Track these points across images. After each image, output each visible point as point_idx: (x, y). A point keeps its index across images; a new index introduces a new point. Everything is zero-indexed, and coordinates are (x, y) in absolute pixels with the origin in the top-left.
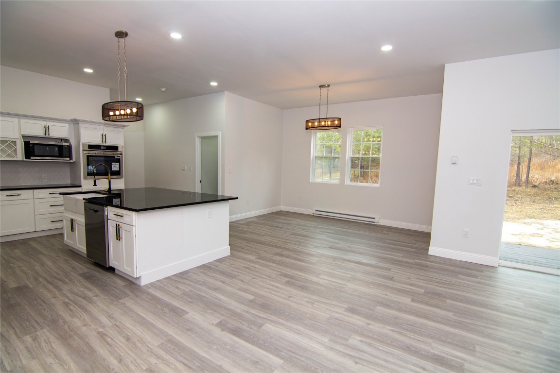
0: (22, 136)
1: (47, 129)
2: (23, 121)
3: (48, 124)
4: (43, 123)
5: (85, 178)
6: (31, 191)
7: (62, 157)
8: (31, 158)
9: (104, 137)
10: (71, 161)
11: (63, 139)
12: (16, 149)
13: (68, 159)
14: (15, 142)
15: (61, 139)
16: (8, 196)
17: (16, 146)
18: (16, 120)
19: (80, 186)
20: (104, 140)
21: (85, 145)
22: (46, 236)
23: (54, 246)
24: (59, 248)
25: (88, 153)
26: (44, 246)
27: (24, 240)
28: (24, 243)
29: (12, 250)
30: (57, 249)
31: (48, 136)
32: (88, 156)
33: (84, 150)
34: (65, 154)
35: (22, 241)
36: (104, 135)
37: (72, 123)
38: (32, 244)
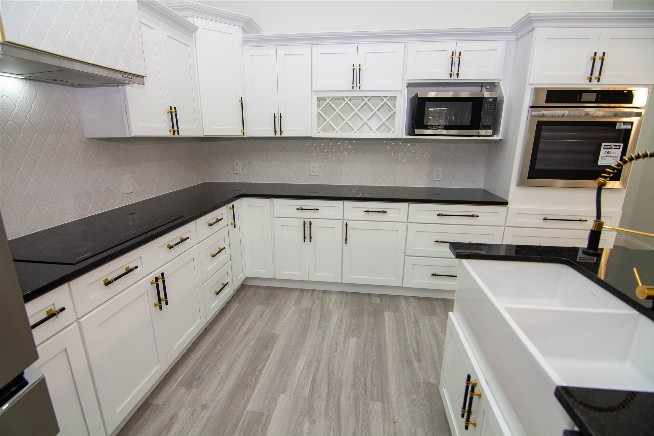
0: (407, 84)
3: (462, 46)
4: (449, 47)
5: (521, 184)
6: (405, 205)
9: (598, 63)
10: (495, 138)
11: (486, 84)
12: (394, 113)
13: (490, 132)
14: (394, 99)
15: (482, 85)
17: (395, 108)
19: (505, 203)
20: (596, 74)
21: (537, 91)
22: (418, 298)
23: (420, 361)
24: (428, 384)
25: (543, 116)
26: (403, 348)
27: (381, 301)
28: (377, 314)
29: (347, 336)
30: (422, 386)
31: (454, 79)
32: (540, 125)
33: (532, 107)
34: (486, 120)
35: (377, 301)
36: (600, 55)
37: (514, 37)
38: (387, 325)
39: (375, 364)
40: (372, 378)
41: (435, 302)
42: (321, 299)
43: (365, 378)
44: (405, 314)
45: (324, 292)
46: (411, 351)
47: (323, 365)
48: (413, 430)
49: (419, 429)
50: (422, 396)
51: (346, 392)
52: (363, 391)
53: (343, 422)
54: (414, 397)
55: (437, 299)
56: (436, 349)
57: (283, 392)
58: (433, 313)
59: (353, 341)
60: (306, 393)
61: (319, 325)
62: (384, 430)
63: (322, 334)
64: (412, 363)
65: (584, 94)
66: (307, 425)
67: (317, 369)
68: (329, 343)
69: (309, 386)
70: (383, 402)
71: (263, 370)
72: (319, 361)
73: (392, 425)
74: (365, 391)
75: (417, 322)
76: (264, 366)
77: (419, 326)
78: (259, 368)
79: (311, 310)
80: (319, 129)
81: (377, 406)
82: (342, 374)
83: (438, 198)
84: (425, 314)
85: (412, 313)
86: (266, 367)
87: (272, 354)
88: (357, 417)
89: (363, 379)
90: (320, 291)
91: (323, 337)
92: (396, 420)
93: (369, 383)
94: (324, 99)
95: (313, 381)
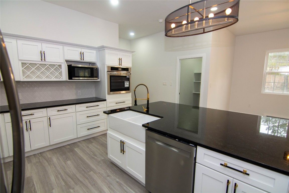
0: (66, 61)
1: (82, 54)
2: (66, 48)
3: (83, 50)
4: (80, 50)
5: (109, 94)
6: (74, 106)
7: (93, 77)
8: (73, 78)
9: (120, 60)
10: (98, 80)
11: (91, 63)
12: (61, 71)
13: (97, 78)
14: (60, 66)
16: (58, 111)
17: (61, 69)
18: (61, 47)
19: (105, 100)
20: (120, 64)
21: (108, 67)
22: (84, 140)
23: (96, 156)
24: (102, 160)
25: (111, 74)
26: (88, 156)
27: (70, 146)
28: (72, 150)
29: (65, 162)
30: (101, 161)
31: (82, 61)
32: (111, 76)
33: (108, 71)
34: (95, 75)
35: (69, 147)
36: (120, 59)
37: (98, 50)
38: (78, 152)
39: (82, 164)
40: (84, 168)
41: (90, 139)
42: (42, 156)
43: (82, 169)
44: (82, 147)
45: (40, 153)
46: (92, 155)
47: (63, 174)
48: (105, 171)
49: (107, 170)
50: (103, 163)
51: (78, 175)
52: (84, 172)
53: (84, 182)
54: (101, 165)
55: (90, 138)
56: (99, 151)
57: (53, 189)
58: (92, 142)
59: (69, 162)
60: (63, 183)
61: (49, 164)
62: (98, 176)
63: (53, 166)
64: (94, 158)
65: (119, 68)
66: (72, 191)
67: (62, 177)
68: (60, 167)
69: (63, 182)
70: (92, 171)
71: (36, 189)
72: (60, 174)
73: (99, 174)
74: (85, 172)
75: (88, 147)
76: (35, 188)
77: (89, 148)
78: (33, 189)
79: (40, 162)
80: (24, 77)
81: (92, 173)
82: (73, 172)
83: (81, 102)
84: (89, 144)
85: (84, 145)
86: (36, 188)
87: (35, 183)
88: (87, 179)
89: (81, 169)
90: (38, 154)
91: (55, 167)
92: (99, 172)
93: (84, 169)
94: (26, 64)
95: (63, 180)
